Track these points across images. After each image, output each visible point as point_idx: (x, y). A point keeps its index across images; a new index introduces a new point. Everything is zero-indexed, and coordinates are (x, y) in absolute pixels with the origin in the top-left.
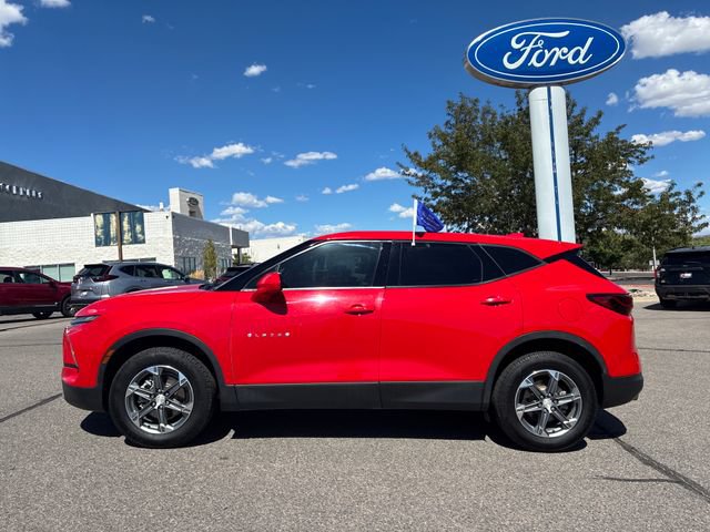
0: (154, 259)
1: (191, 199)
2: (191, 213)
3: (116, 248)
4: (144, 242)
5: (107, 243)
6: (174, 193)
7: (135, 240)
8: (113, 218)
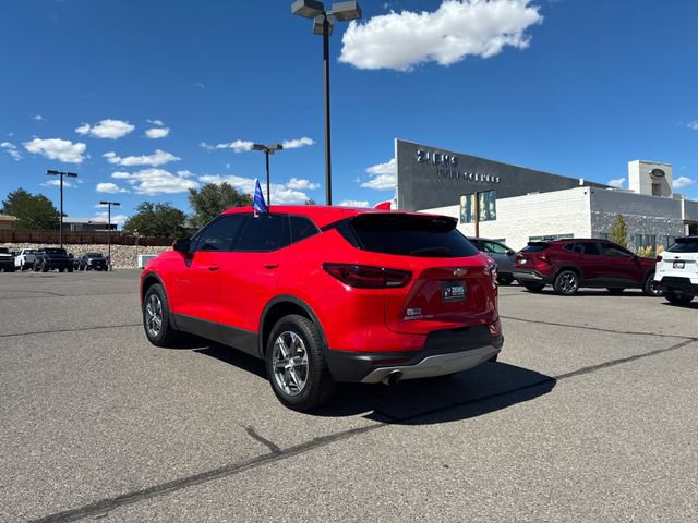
0: (572, 235)
1: (654, 171)
2: (655, 186)
3: (474, 225)
4: (495, 218)
5: (468, 221)
6: (634, 167)
7: (489, 218)
8: (473, 198)
